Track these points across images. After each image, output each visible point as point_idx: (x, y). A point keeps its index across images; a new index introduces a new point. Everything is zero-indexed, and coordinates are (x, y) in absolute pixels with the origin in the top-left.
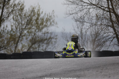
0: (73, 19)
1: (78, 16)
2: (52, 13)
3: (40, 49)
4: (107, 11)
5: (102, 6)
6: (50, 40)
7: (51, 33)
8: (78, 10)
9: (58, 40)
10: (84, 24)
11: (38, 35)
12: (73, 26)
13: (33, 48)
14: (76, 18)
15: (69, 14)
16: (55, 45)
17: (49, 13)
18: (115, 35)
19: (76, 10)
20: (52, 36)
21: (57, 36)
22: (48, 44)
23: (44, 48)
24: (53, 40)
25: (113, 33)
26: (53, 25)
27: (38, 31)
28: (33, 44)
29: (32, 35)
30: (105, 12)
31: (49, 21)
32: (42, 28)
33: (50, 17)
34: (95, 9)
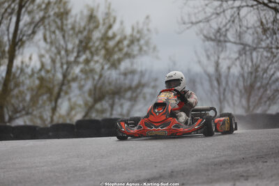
0: (197, 34)
1: (211, 27)
2: (144, 23)
3: (114, 112)
5: (270, 2)
6: (139, 91)
7: (141, 72)
8: (212, 11)
10: (226, 47)
11: (109, 78)
12: (196, 52)
13: (97, 111)
14: (205, 32)
15: (188, 23)
17: (138, 23)
19: (205, 13)
20: (144, 80)
21: (156, 80)
22: (134, 100)
23: (125, 111)
24: (147, 90)
26: (146, 53)
27: (109, 69)
29: (94, 79)
31: (136, 43)
32: (119, 61)
33: (138, 32)
34: (254, 9)
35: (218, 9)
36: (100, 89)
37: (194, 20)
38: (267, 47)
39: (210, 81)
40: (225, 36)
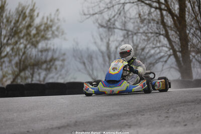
0: (94, 23)
1: (103, 18)
2: (55, 14)
3: (34, 79)
4: (156, 8)
6: (51, 64)
7: (54, 50)
8: (104, 6)
9: (66, 63)
10: (114, 32)
11: (30, 54)
12: (93, 36)
14: (100, 21)
15: (88, 15)
16: (61, 71)
17: (50, 15)
18: (171, 51)
19: (100, 7)
20: (56, 56)
21: (64, 54)
22: (48, 70)
23: (42, 78)
24: (58, 63)
25: (167, 47)
26: (57, 36)
27: (30, 47)
28: (20, 71)
29: (19, 55)
30: (153, 10)
31: (50, 29)
32: (38, 42)
33: (51, 21)
34: (135, 5)
35: (109, 4)
36: (24, 62)
37: (92, 12)
38: (144, 32)
39: (103, 56)
40: (114, 24)
